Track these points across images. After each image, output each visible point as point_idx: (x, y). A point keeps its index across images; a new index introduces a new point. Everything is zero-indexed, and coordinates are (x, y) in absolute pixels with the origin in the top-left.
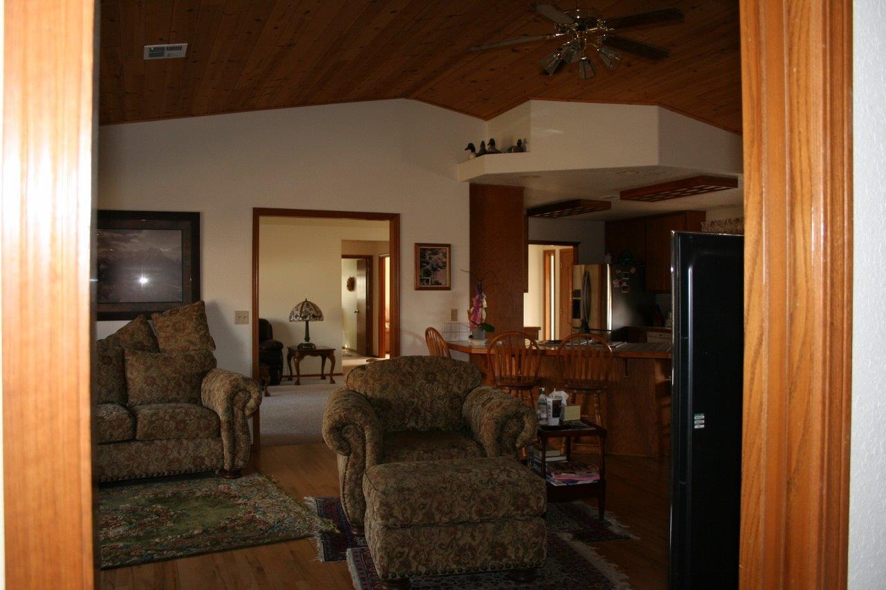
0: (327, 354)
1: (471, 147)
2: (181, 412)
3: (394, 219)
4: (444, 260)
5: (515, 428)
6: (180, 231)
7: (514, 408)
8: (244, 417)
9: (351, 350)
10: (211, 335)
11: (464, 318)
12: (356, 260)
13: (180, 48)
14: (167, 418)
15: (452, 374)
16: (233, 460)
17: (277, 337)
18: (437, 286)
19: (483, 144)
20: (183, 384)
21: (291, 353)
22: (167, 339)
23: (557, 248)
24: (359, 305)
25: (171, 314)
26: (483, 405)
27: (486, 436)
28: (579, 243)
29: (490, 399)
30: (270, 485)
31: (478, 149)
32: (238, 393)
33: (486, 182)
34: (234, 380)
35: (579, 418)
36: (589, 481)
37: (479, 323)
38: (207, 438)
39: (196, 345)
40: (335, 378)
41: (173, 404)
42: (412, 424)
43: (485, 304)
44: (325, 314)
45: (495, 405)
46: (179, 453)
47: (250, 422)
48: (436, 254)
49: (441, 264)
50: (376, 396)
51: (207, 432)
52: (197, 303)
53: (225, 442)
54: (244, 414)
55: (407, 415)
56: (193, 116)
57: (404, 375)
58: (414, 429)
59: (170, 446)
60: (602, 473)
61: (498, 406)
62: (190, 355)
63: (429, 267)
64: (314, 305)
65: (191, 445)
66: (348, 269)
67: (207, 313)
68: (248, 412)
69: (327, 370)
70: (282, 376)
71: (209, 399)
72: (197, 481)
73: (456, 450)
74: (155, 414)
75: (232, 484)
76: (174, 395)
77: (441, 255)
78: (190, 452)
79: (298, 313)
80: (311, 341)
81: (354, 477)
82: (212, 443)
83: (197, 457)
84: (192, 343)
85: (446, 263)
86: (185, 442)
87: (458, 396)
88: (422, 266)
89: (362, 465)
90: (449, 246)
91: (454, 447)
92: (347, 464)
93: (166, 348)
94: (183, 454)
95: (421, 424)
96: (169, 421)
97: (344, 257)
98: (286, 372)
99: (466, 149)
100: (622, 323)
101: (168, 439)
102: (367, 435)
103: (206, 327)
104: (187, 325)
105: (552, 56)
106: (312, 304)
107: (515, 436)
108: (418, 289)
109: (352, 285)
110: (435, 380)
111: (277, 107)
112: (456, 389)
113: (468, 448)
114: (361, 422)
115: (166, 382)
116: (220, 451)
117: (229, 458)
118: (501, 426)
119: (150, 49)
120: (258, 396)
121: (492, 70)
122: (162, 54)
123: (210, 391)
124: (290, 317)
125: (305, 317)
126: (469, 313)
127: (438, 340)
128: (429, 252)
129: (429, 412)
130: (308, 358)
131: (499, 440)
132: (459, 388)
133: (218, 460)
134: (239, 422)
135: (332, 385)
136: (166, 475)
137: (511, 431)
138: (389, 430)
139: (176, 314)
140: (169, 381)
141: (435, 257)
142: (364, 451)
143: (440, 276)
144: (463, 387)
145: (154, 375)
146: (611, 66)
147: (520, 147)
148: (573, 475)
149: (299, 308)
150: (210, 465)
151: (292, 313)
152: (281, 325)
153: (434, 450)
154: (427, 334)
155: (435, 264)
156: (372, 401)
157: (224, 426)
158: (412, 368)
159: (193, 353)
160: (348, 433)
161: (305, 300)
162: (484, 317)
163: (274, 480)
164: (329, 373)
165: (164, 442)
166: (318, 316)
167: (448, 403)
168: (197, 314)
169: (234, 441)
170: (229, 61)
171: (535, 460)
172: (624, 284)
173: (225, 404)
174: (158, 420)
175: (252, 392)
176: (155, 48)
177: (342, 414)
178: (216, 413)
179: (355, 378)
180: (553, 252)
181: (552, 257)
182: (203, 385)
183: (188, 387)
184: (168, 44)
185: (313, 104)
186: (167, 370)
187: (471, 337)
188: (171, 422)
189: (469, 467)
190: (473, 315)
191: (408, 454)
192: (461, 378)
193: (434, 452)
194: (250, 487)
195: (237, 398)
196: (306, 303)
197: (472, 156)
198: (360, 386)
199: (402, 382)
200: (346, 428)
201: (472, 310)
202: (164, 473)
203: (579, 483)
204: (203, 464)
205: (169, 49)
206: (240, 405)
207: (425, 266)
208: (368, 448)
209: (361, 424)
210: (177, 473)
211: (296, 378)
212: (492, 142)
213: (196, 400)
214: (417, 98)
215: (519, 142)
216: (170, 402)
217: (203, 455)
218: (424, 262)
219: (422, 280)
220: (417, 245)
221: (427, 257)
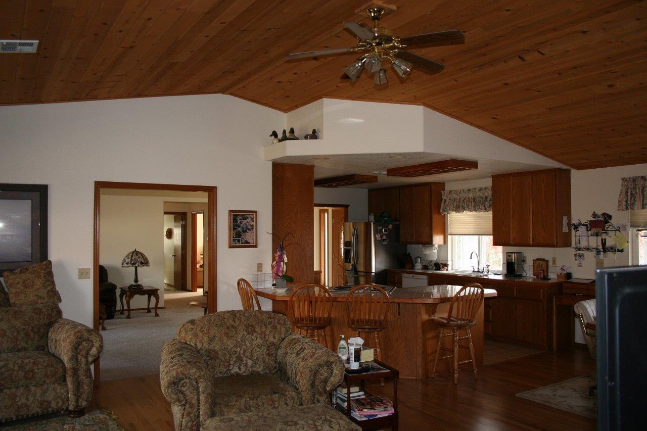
0: (153, 293)
1: (275, 134)
2: (29, 362)
3: (211, 191)
4: (252, 223)
5: (326, 375)
6: (30, 201)
7: (325, 358)
8: (88, 363)
9: (168, 285)
10: (57, 289)
11: (268, 269)
12: (173, 216)
13: (31, 45)
14: (16, 368)
15: (268, 326)
16: (77, 401)
17: (111, 279)
18: (247, 245)
19: (284, 132)
20: (32, 334)
21: (123, 292)
22: (17, 294)
23: (330, 209)
24: (175, 250)
25: (21, 272)
26: (298, 354)
27: (303, 382)
28: (349, 205)
29: (303, 349)
30: (110, 423)
31: (280, 136)
32: (82, 342)
33: (286, 162)
34: (79, 331)
35: (372, 359)
36: (386, 414)
37: (281, 275)
38: (53, 384)
39: (44, 299)
40: (158, 311)
41: (22, 354)
42: (236, 369)
43: (286, 259)
44: (150, 261)
45: (309, 355)
46: (27, 399)
47: (92, 367)
48: (246, 219)
49: (249, 227)
50: (205, 347)
51: (53, 379)
52: (44, 263)
53: (70, 386)
54: (87, 361)
55: (232, 362)
56: (43, 102)
57: (228, 328)
58: (237, 374)
59: (18, 394)
60: (395, 407)
61: (311, 357)
62: (39, 308)
63: (240, 229)
64: (141, 254)
65: (39, 392)
66: (168, 222)
67: (54, 270)
68: (90, 359)
69: (153, 305)
70: (116, 311)
71: (55, 348)
72: (44, 422)
73: (277, 395)
74: (4, 366)
75: (77, 424)
76: (23, 344)
77: (249, 220)
78: (37, 397)
79: (129, 260)
80: (139, 283)
81: (189, 424)
82: (58, 388)
83: (44, 401)
84: (40, 297)
85: (253, 226)
86: (33, 389)
87: (273, 344)
88: (234, 229)
89: (197, 413)
90: (256, 212)
91: (275, 393)
92: (184, 413)
93: (16, 302)
94: (31, 399)
95: (243, 369)
96: (18, 371)
97: (165, 213)
98: (119, 307)
99: (271, 136)
100: (382, 267)
101: (17, 388)
102: (201, 387)
103: (53, 283)
104: (36, 281)
105: (355, 65)
106: (140, 253)
107: (326, 381)
108: (231, 247)
109: (170, 234)
110: (255, 331)
111: (116, 97)
112: (271, 339)
113: (287, 393)
114: (196, 376)
115: (15, 334)
116: (65, 394)
117: (73, 399)
118: (315, 373)
119: (2, 43)
120: (100, 345)
121: (296, 74)
122: (15, 48)
123: (56, 341)
124: (123, 264)
125: (135, 264)
126: (272, 266)
127: (249, 289)
128: (240, 217)
129: (250, 359)
130: (137, 297)
131: (313, 385)
132: (274, 337)
133: (63, 402)
134: (83, 367)
135: (157, 318)
136: (14, 419)
137: (322, 377)
138: (216, 376)
139: (25, 272)
140: (18, 332)
141: (244, 221)
142: (198, 401)
143: (248, 237)
144: (277, 336)
145: (5, 328)
146: (404, 76)
147: (314, 135)
148: (373, 410)
149: (130, 256)
150: (56, 408)
151: (124, 260)
152: (115, 269)
153: (258, 397)
154: (239, 284)
155: (245, 227)
156: (201, 352)
157: (70, 373)
158: (235, 322)
159: (41, 306)
160: (184, 386)
161: (134, 250)
162: (285, 270)
163: (114, 417)
164: (154, 307)
165: (13, 390)
166: (145, 263)
167: (265, 351)
168: (46, 272)
169: (78, 385)
170: (77, 58)
171: (338, 395)
172: (384, 237)
173: (70, 353)
174: (7, 371)
175: (94, 341)
176: (6, 43)
177: (179, 371)
178: (62, 361)
179: (186, 332)
180: (327, 211)
181: (326, 215)
182: (50, 334)
183: (36, 337)
184: (21, 40)
185: (146, 96)
186: (16, 322)
187: (274, 285)
188: (20, 372)
189: (295, 419)
190: (276, 268)
191: (237, 401)
192: (275, 328)
193: (259, 399)
194: (92, 425)
195: (81, 347)
196: (135, 253)
197: (276, 141)
198: (191, 339)
199: (226, 334)
200: (183, 382)
201: (275, 263)
202: (12, 418)
203: (378, 416)
204: (50, 407)
205: (21, 44)
206: (84, 353)
207: (237, 229)
208: (202, 398)
209: (196, 379)
210: (25, 417)
211: (127, 312)
212: (292, 131)
213: (43, 348)
214: (231, 94)
215: (314, 131)
216: (19, 350)
217: (50, 399)
218: (236, 225)
219: (234, 240)
220: (231, 211)
221: (239, 221)
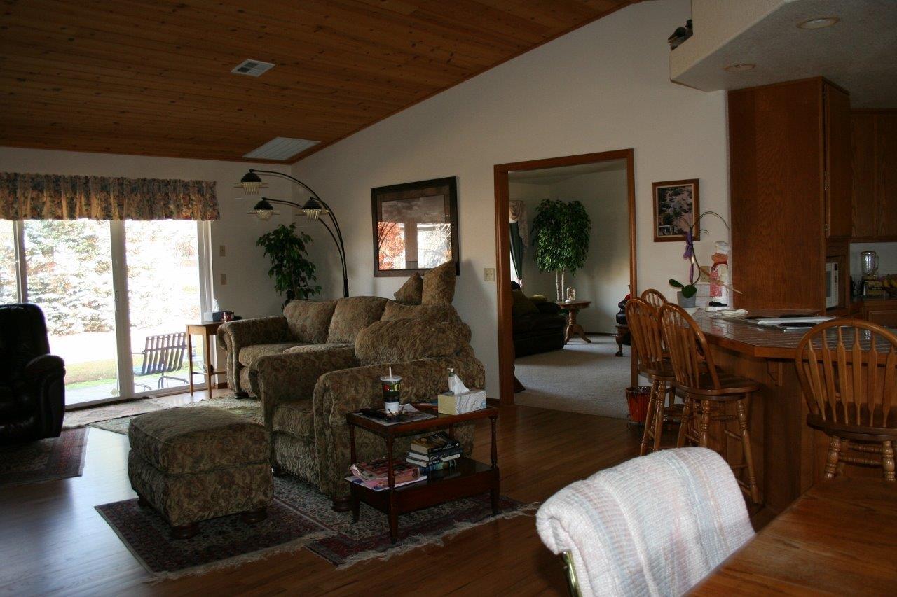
3: (625, 157)
4: (690, 201)
6: (443, 196)
18: (681, 236)
48: (679, 194)
49: (686, 207)
63: (670, 211)
77: (685, 195)
85: (691, 204)
88: (661, 211)
90: (696, 182)
108: (657, 240)
128: (670, 192)
141: (677, 199)
143: (683, 222)
155: (677, 207)
207: (666, 211)
218: (664, 206)
219: (661, 229)
220: (655, 185)
221: (668, 199)
